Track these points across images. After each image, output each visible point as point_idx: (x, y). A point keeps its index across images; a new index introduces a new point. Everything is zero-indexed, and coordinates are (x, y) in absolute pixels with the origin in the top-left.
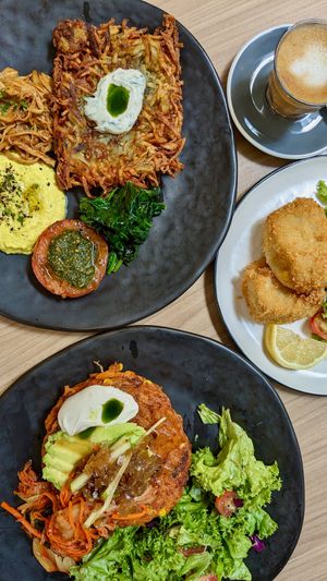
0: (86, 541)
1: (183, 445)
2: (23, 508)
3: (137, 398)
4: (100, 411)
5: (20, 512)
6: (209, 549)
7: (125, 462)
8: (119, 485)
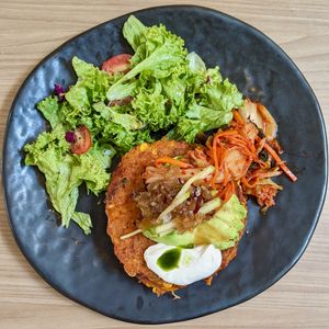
0: (218, 145)
1: (111, 206)
2: (276, 173)
3: (144, 264)
4: (180, 263)
5: (281, 169)
6: (106, 102)
7: (165, 215)
8: (174, 197)
